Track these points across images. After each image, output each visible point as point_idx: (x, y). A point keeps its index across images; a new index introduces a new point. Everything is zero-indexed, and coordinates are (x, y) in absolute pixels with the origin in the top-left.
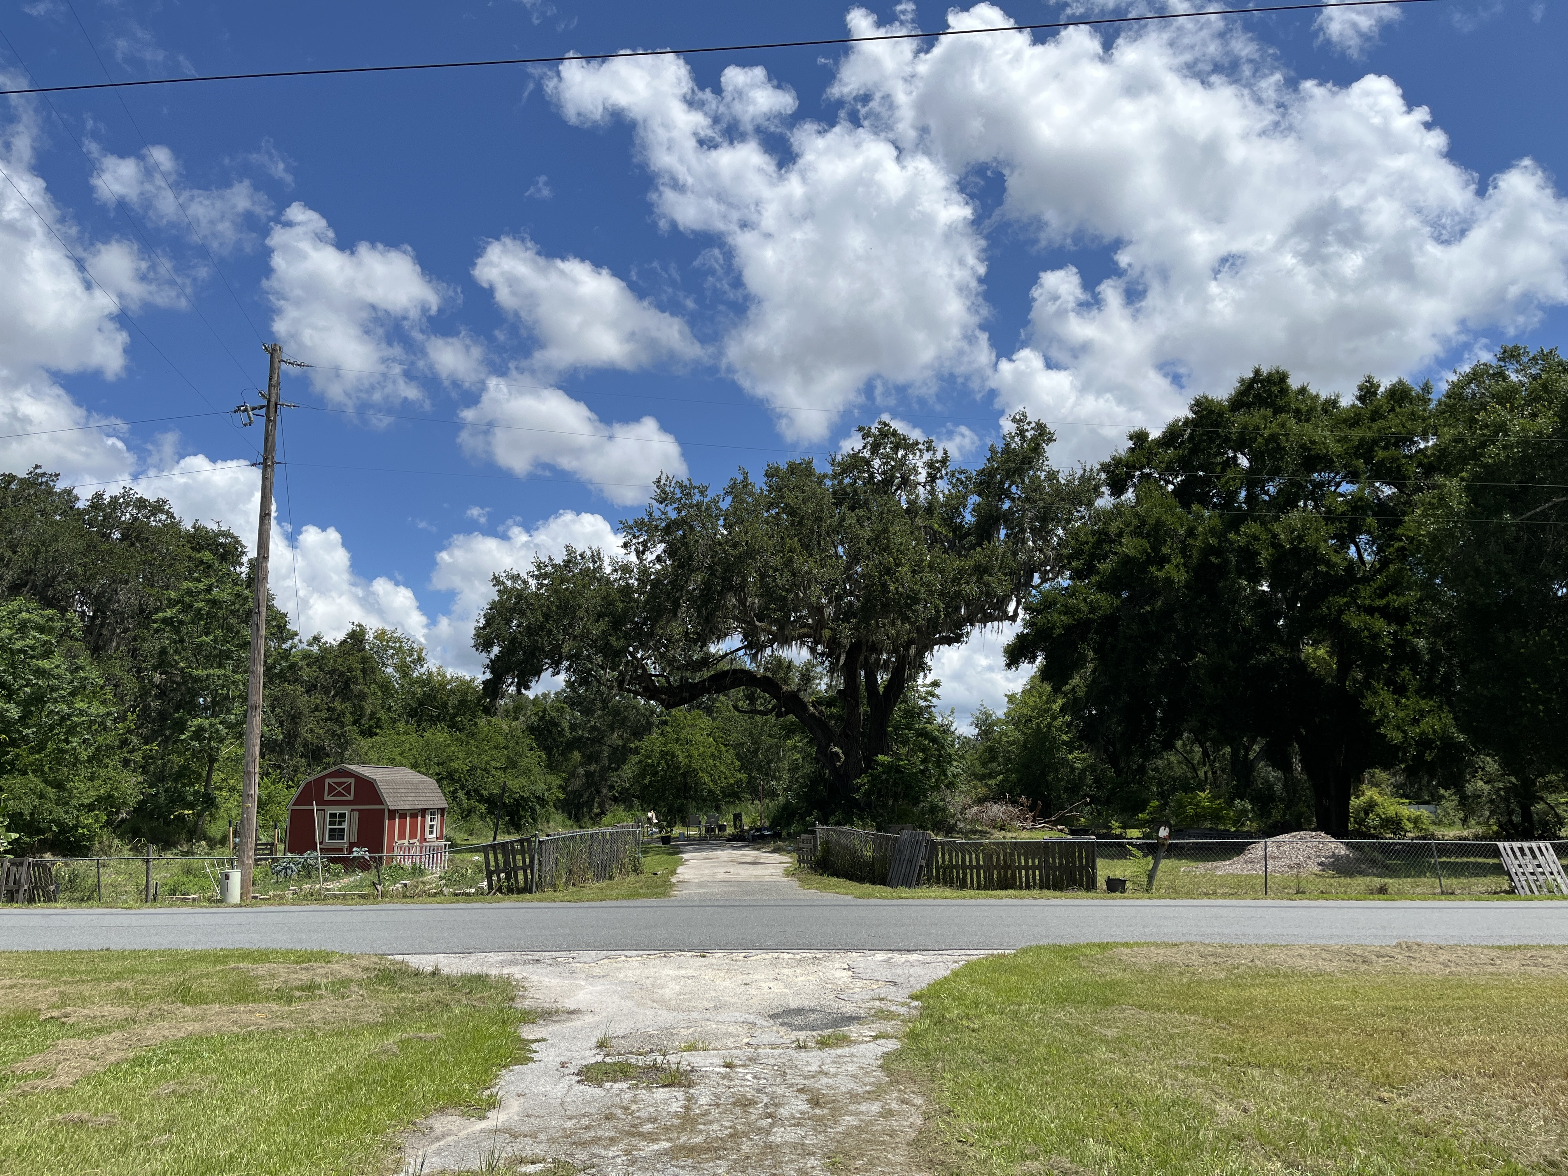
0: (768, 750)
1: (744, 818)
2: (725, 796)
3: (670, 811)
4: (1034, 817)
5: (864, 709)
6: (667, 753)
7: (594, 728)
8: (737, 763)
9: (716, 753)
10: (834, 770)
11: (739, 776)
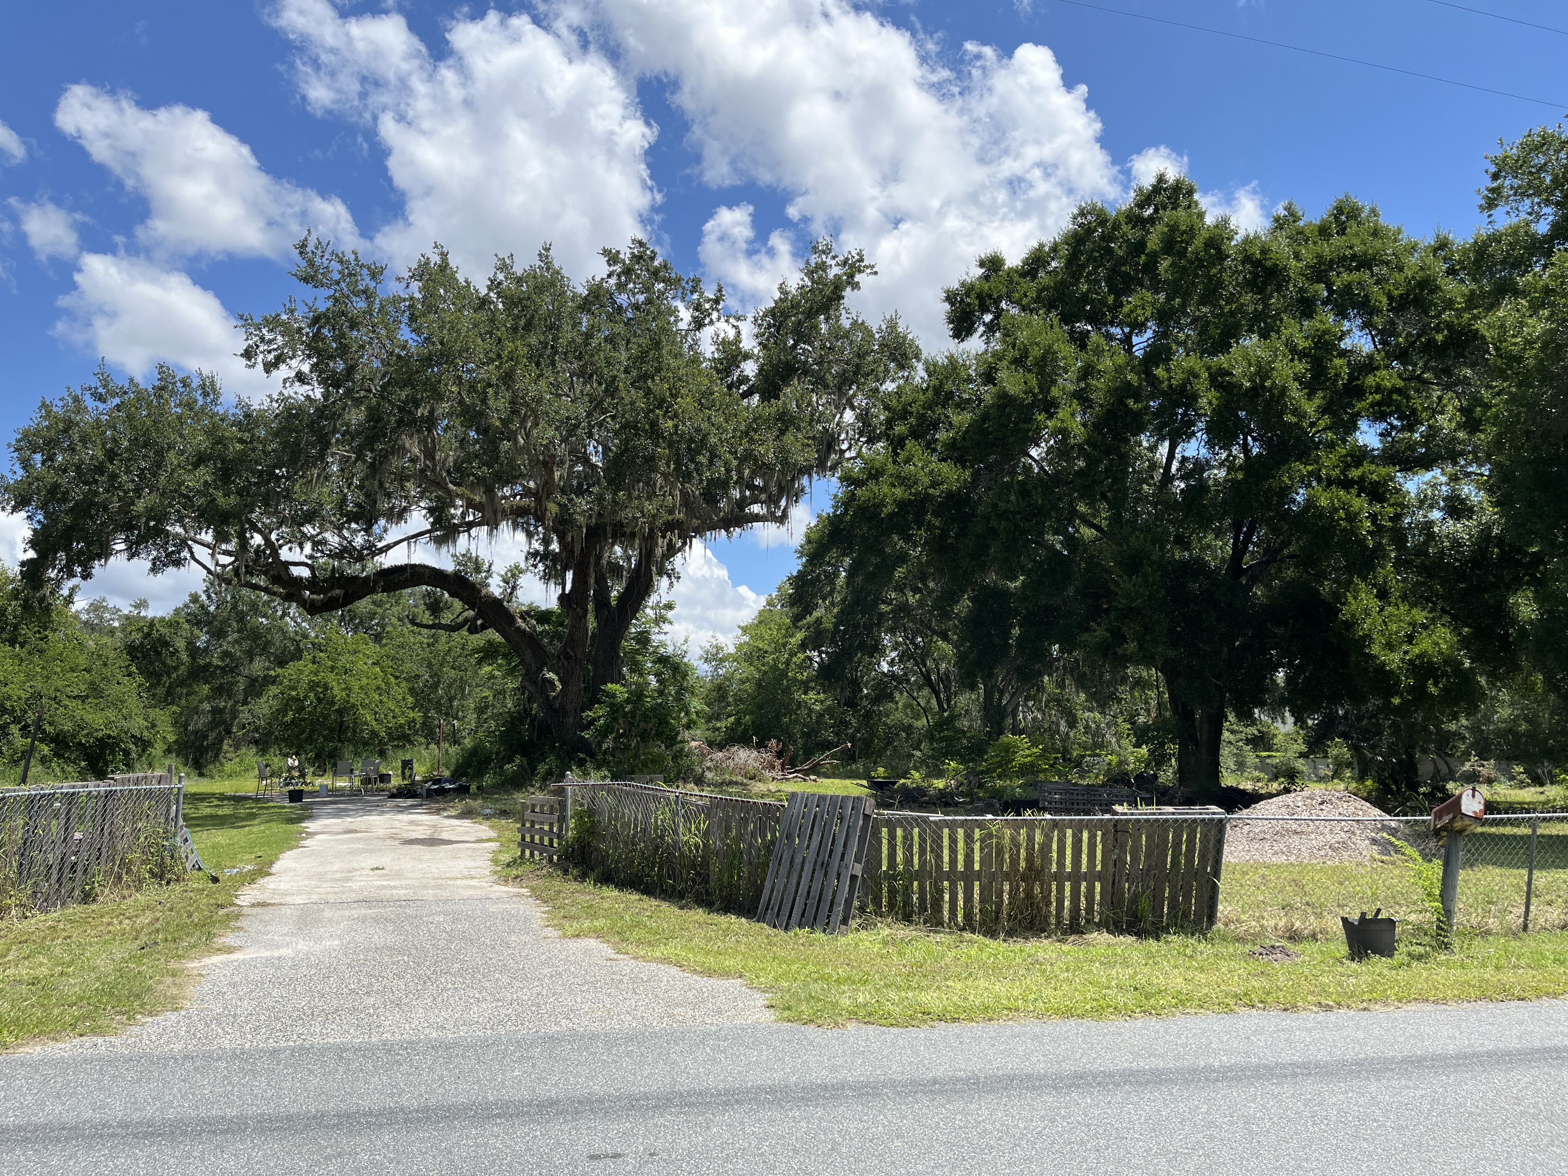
0: (450, 686)
1: (416, 766)
2: (392, 739)
3: (318, 756)
4: (783, 765)
5: (592, 623)
6: (318, 684)
7: (226, 654)
8: (411, 699)
9: (383, 686)
10: (548, 704)
11: (412, 715)
